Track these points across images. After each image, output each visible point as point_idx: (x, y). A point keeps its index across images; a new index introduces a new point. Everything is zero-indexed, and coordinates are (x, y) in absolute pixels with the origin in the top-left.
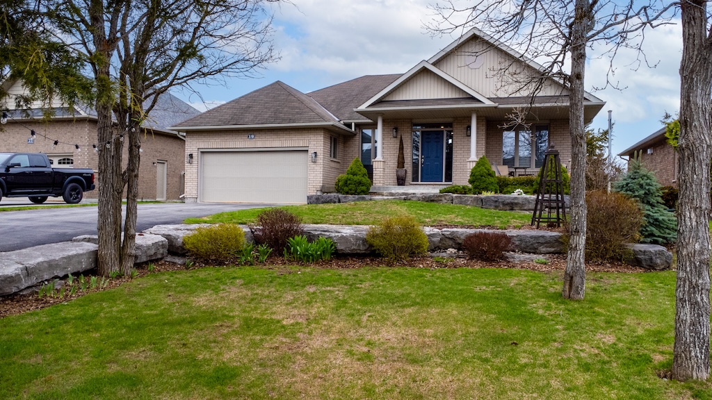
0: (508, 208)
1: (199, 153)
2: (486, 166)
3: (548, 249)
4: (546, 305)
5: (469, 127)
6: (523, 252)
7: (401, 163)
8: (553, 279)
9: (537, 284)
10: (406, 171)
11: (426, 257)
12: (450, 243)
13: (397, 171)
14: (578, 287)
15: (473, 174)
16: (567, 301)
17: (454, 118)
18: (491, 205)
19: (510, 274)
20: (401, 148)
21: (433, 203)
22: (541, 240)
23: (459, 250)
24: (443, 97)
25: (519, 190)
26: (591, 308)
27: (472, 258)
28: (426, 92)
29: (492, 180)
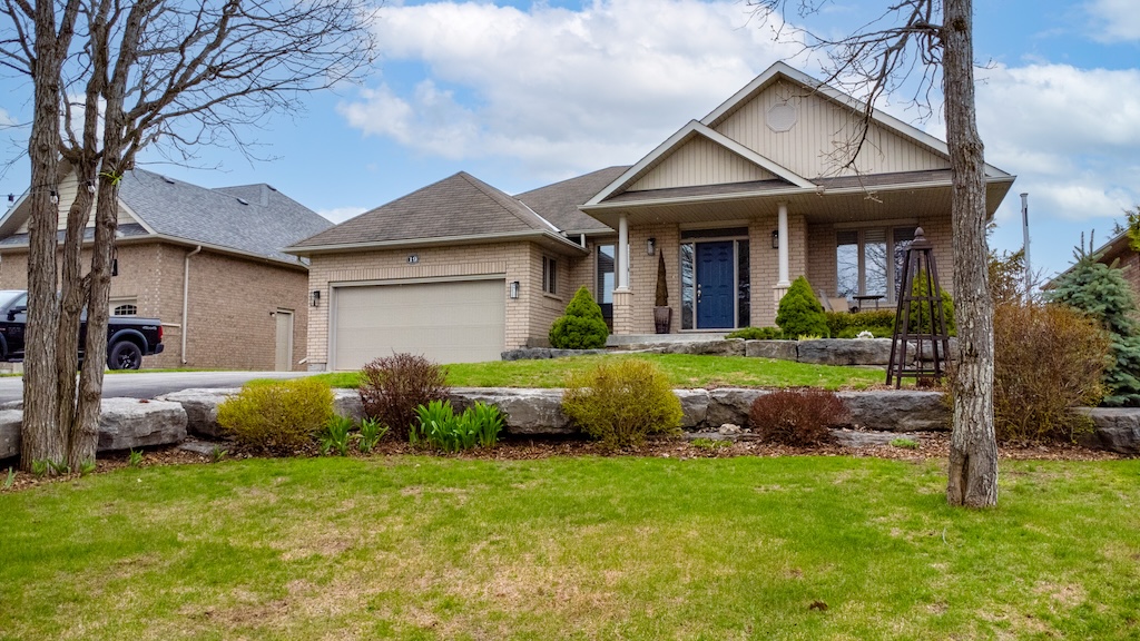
0: (845, 361)
1: (331, 289)
2: (806, 293)
3: (919, 422)
4: (908, 518)
5: (776, 233)
6: (868, 429)
7: (662, 297)
8: (928, 472)
9: (891, 480)
10: (670, 311)
11: (680, 439)
12: (729, 414)
13: (655, 311)
14: (982, 478)
15: (782, 309)
16: (957, 510)
17: (750, 218)
18: (814, 357)
19: (840, 466)
20: (662, 272)
21: (709, 357)
22: (904, 406)
23: (744, 426)
24: (729, 181)
25: (866, 332)
26: (1016, 524)
27: (766, 441)
28: (700, 176)
29: (816, 317)
